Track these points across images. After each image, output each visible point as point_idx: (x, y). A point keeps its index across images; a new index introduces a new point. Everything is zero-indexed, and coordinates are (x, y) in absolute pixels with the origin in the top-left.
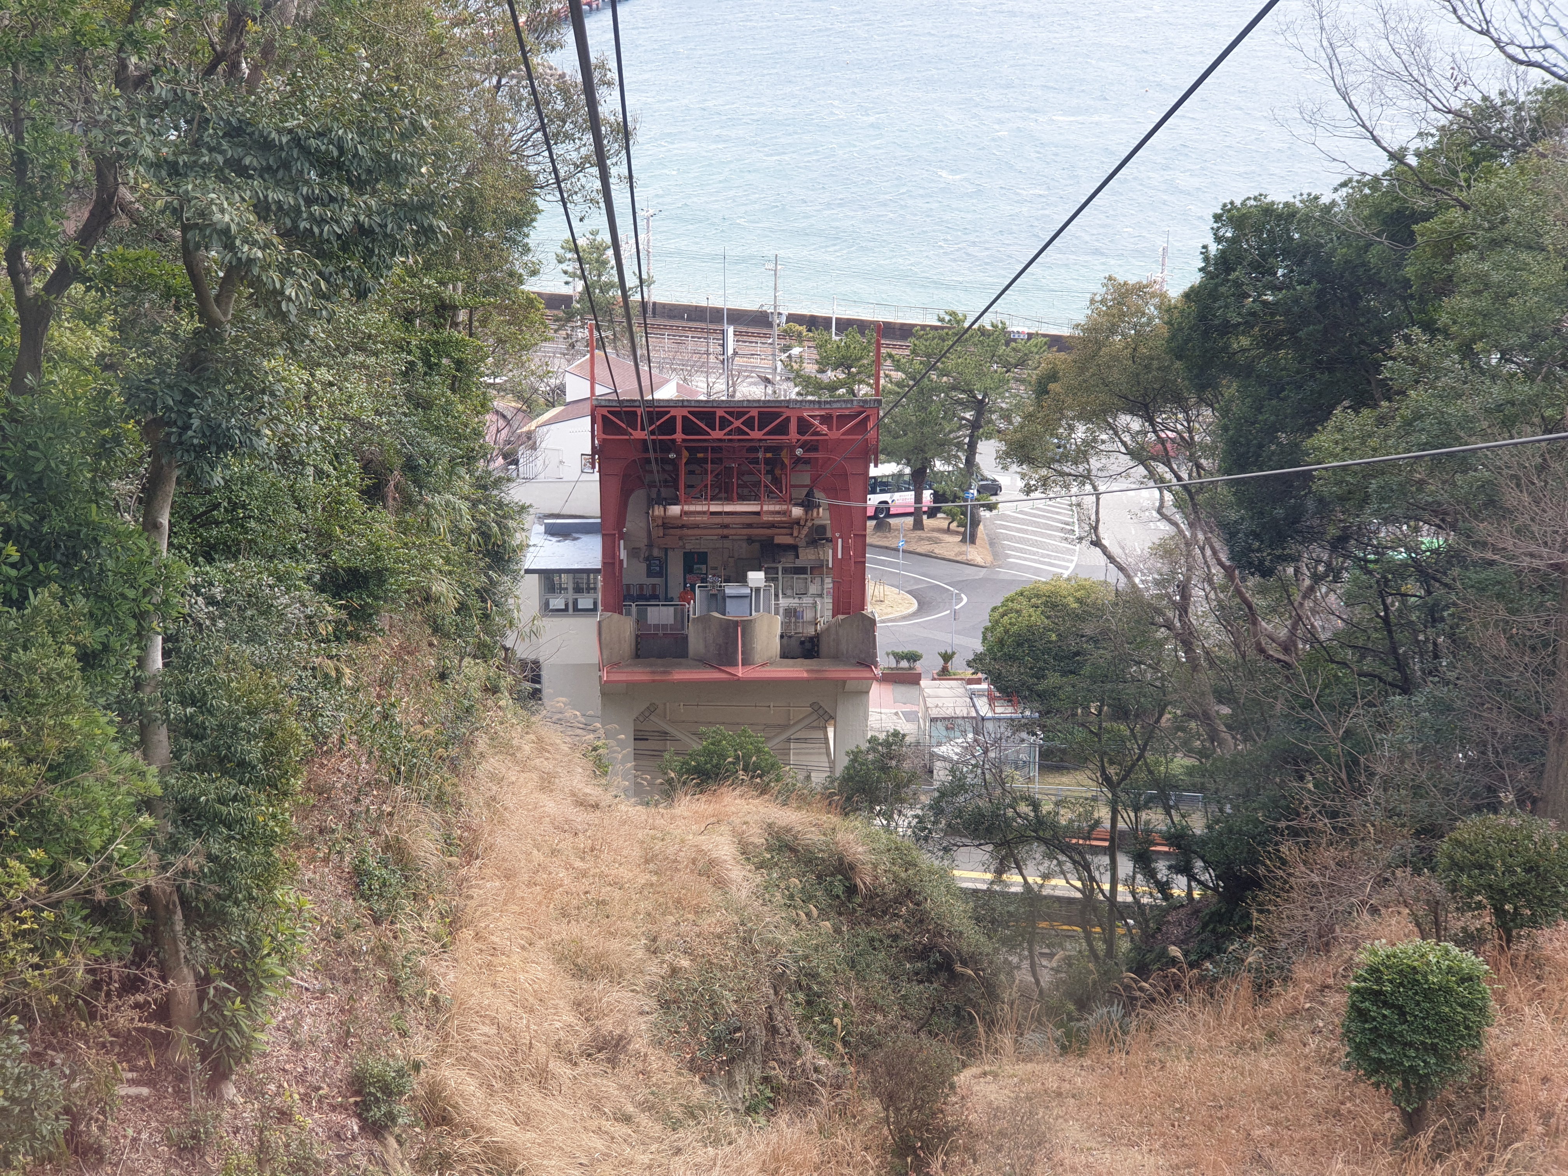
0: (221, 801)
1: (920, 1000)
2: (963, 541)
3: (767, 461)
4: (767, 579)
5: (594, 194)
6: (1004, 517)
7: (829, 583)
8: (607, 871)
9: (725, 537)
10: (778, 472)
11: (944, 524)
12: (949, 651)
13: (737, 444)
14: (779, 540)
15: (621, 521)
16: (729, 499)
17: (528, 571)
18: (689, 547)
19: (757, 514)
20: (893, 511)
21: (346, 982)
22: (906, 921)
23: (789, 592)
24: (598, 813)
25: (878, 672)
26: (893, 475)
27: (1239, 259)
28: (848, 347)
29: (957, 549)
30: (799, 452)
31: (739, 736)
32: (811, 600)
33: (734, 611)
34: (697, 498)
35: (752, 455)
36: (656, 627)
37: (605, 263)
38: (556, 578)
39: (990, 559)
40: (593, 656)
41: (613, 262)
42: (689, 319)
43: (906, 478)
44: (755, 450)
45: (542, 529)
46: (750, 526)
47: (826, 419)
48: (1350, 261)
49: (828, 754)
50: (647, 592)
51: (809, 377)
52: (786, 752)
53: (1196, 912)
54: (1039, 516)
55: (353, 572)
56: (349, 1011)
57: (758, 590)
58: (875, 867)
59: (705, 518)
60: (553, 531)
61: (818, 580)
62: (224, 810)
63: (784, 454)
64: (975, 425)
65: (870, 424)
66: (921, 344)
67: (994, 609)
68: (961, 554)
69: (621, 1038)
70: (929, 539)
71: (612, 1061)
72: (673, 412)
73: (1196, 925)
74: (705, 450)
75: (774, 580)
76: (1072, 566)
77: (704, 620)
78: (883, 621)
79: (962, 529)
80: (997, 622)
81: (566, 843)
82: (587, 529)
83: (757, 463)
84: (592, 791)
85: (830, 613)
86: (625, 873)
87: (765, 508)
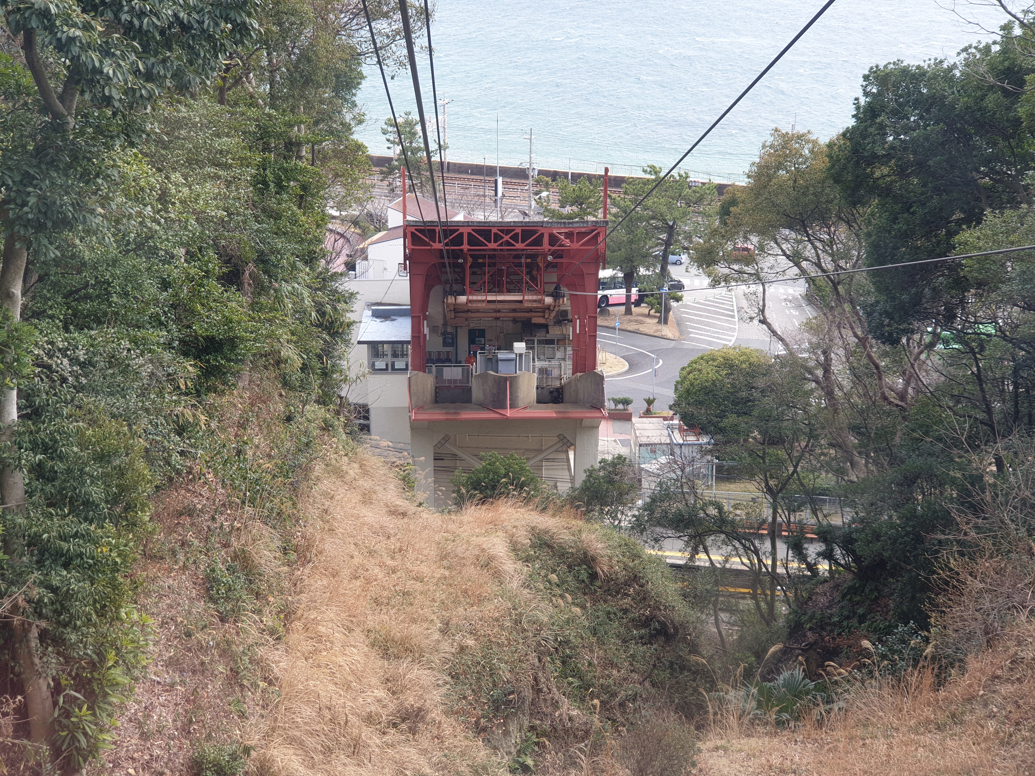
0: (64, 538)
1: (644, 657)
2: (659, 322)
3: (528, 265)
4: (527, 348)
5: (403, 58)
6: (686, 306)
7: (570, 351)
8: (410, 568)
9: (497, 319)
10: (534, 273)
11: (646, 311)
12: (651, 398)
13: (505, 253)
14: (535, 320)
15: (424, 307)
16: (500, 292)
17: (359, 343)
18: (472, 325)
19: (521, 302)
20: (611, 302)
21: (194, 672)
22: (633, 599)
23: (542, 357)
24: (406, 520)
25: (605, 413)
26: (610, 278)
27: (883, 108)
28: (581, 190)
29: (655, 328)
30: (550, 258)
31: (509, 459)
32: (557, 363)
33: (504, 370)
34: (478, 291)
35: (517, 261)
36: (450, 381)
37: (414, 134)
38: (380, 348)
39: (677, 334)
40: (405, 401)
41: (421, 134)
42: (472, 174)
43: (620, 280)
44: (518, 257)
45: (370, 313)
46: (514, 310)
47: (569, 235)
48: (970, 108)
49: (569, 469)
50: (443, 357)
51: (554, 211)
52: (539, 468)
53: (837, 586)
54: (710, 306)
55: (210, 340)
56: (194, 701)
57: (521, 355)
58: (610, 558)
59: (484, 305)
60: (377, 315)
61: (562, 349)
62: (65, 545)
63: (539, 260)
64: (668, 243)
65: (600, 239)
66: (630, 188)
67: (683, 369)
68: (657, 331)
69: (420, 709)
70: (636, 321)
71: (413, 731)
72: (461, 230)
73: (837, 596)
74: (483, 257)
75: (532, 348)
76: (734, 339)
77: (483, 376)
78: (608, 377)
79: (658, 315)
80: (685, 378)
81: (381, 545)
82: (401, 313)
83: (521, 266)
84: (402, 503)
85: (571, 371)
86: (424, 569)
87: (526, 298)
